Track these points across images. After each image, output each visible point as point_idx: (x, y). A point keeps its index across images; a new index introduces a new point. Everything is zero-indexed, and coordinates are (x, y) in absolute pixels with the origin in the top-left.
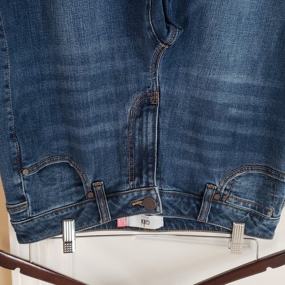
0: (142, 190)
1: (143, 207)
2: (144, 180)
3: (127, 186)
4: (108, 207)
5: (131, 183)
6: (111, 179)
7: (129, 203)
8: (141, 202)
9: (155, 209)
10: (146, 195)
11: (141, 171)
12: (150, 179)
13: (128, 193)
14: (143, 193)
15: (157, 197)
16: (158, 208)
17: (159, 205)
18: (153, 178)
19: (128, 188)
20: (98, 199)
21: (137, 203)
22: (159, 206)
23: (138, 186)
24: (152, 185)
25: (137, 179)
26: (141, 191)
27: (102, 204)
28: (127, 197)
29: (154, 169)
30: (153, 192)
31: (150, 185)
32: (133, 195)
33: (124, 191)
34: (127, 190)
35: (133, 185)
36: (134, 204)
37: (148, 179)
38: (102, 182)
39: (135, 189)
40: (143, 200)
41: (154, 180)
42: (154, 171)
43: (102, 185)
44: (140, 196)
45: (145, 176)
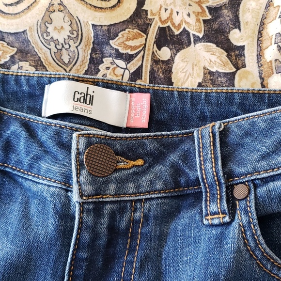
0: (113, 196)
1: (117, 153)
2: (105, 220)
3: (149, 211)
4: (197, 159)
5: (138, 215)
6: (184, 230)
7: (151, 166)
8: (121, 165)
9: (88, 144)
10: (107, 183)
11: (111, 243)
12: (90, 223)
13: (149, 193)
14: (112, 187)
15: (78, 174)
16: (81, 147)
17: (78, 154)
18: (81, 223)
19: (147, 205)
20: (219, 180)
21: (133, 163)
22: (78, 149)
23: (122, 207)
24: (86, 206)
25: (123, 225)
26: (117, 194)
27: (209, 166)
28: (152, 182)
29: (75, 245)
30: (88, 189)
31: (91, 206)
32: (138, 187)
33: (158, 198)
34: (152, 199)
35: (136, 209)
36: (140, 162)
37: (96, 223)
38: (205, 222)
39: (131, 201)
40: (116, 170)
41: (81, 218)
42: (77, 239)
43: (207, 215)
44: (122, 182)
45: (103, 229)
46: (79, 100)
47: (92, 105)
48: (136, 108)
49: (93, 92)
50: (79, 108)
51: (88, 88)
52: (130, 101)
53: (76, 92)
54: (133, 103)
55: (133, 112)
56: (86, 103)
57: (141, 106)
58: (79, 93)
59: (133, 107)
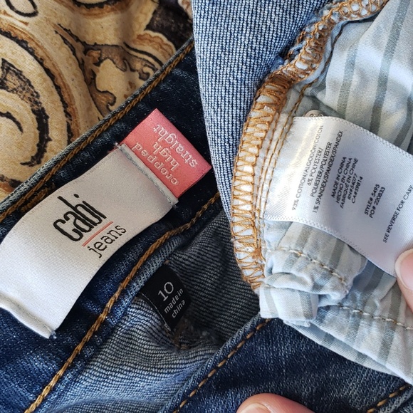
46: (79, 231)
47: (105, 217)
48: (158, 155)
49: (77, 196)
50: (102, 241)
51: (60, 198)
52: (137, 154)
53: (55, 224)
54: (144, 153)
55: (159, 166)
56: (96, 224)
57: (164, 144)
58: (64, 222)
59: (152, 160)
